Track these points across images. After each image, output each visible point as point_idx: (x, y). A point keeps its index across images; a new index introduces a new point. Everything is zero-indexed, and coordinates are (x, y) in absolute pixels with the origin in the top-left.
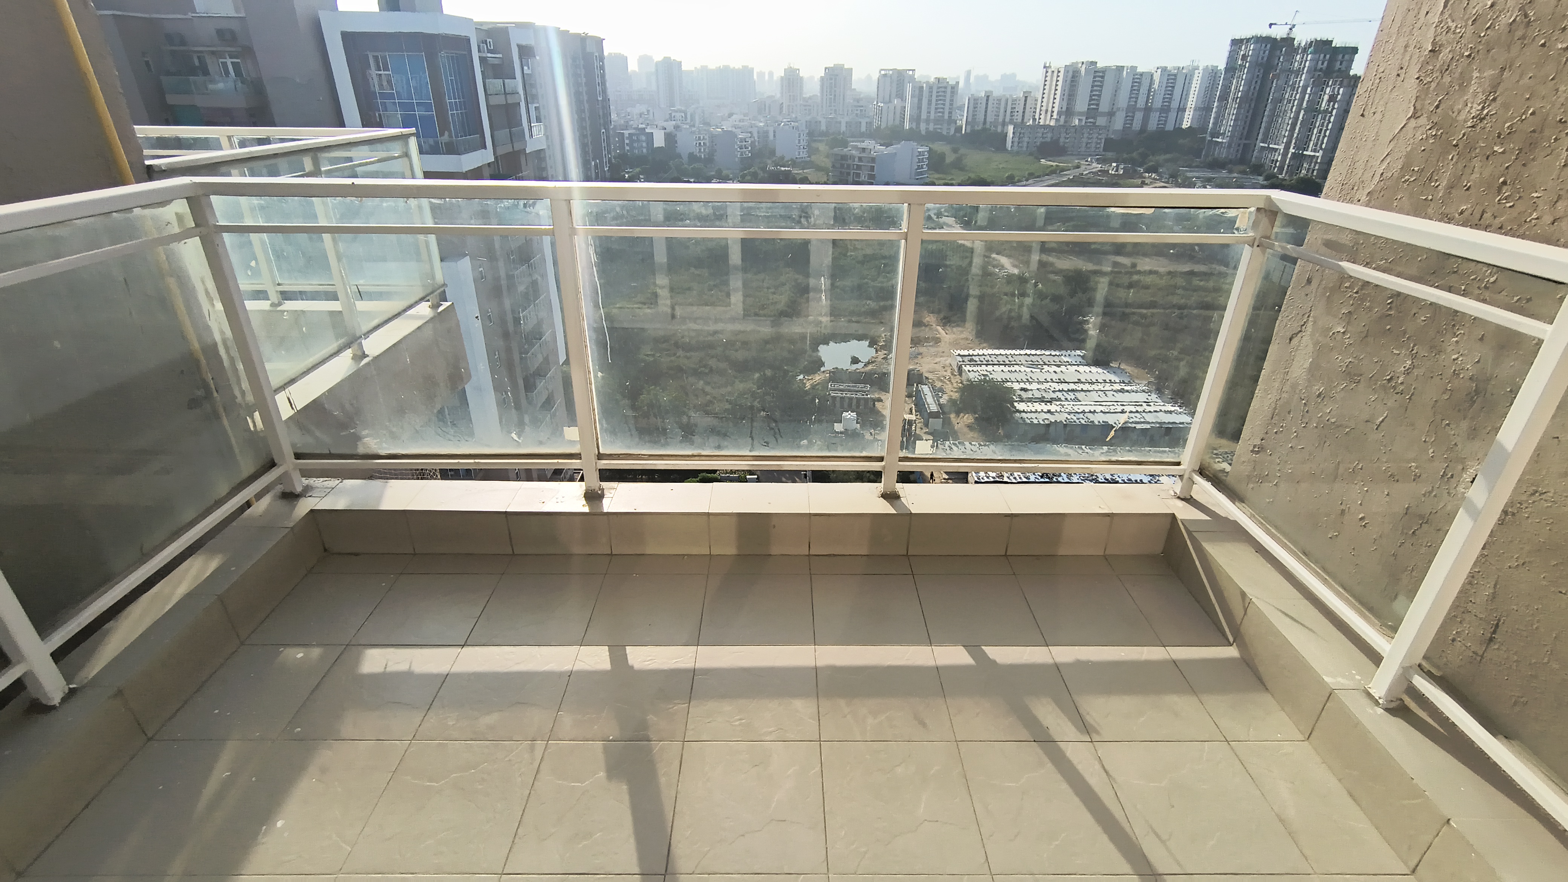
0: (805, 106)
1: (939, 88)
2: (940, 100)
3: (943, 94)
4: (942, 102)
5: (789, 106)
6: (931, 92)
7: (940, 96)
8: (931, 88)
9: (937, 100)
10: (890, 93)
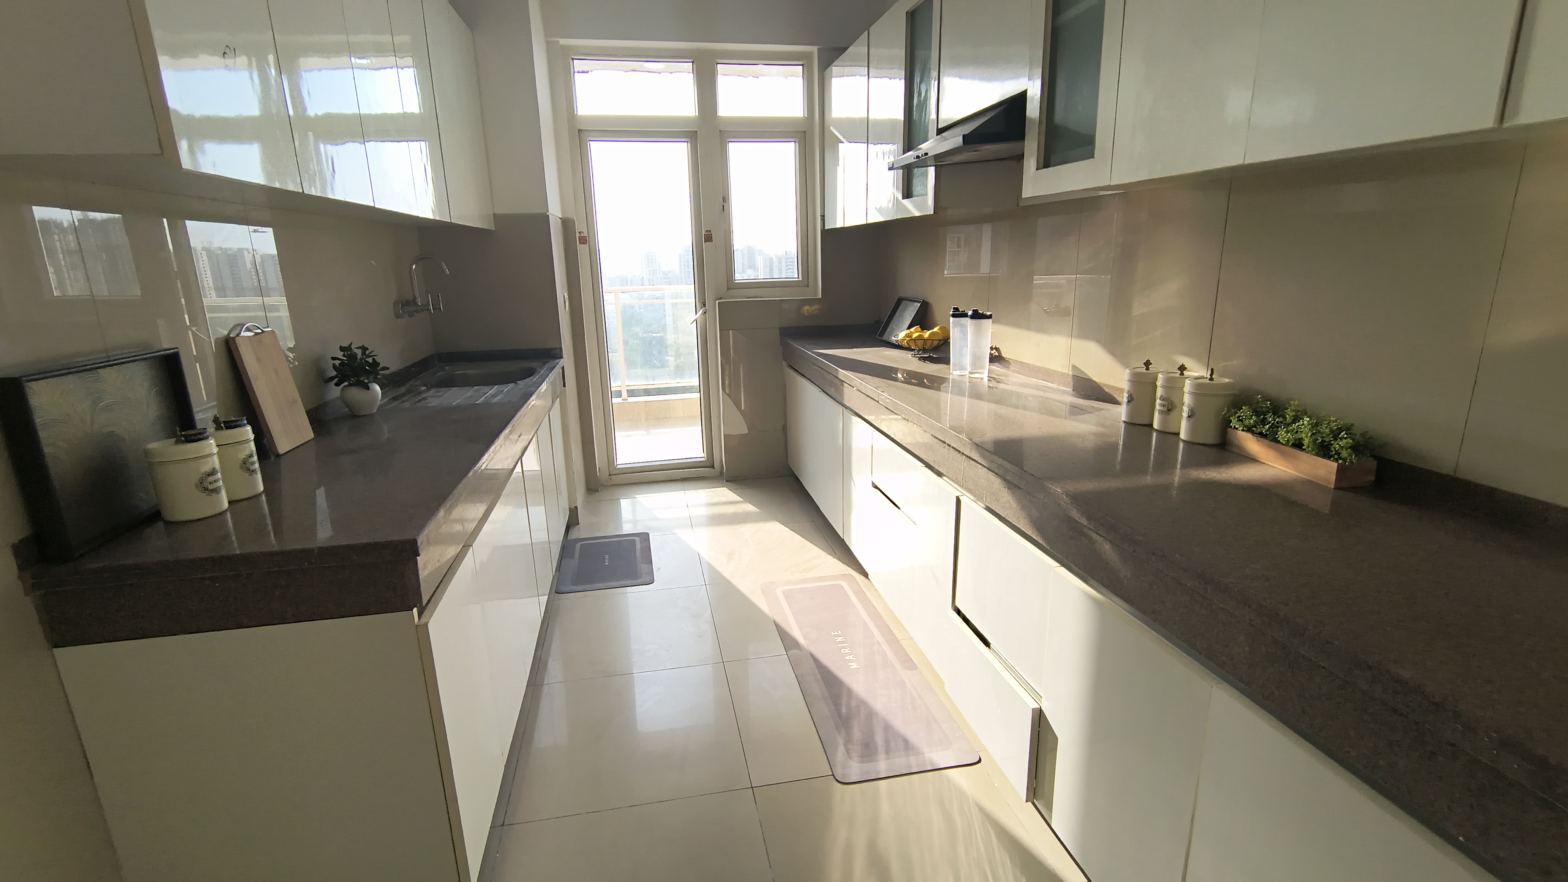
0: (665, 278)
1: (787, 259)
2: (789, 269)
3: (791, 264)
4: (791, 271)
5: (649, 279)
6: (780, 263)
7: (789, 265)
8: (780, 259)
9: (786, 270)
10: (743, 264)
